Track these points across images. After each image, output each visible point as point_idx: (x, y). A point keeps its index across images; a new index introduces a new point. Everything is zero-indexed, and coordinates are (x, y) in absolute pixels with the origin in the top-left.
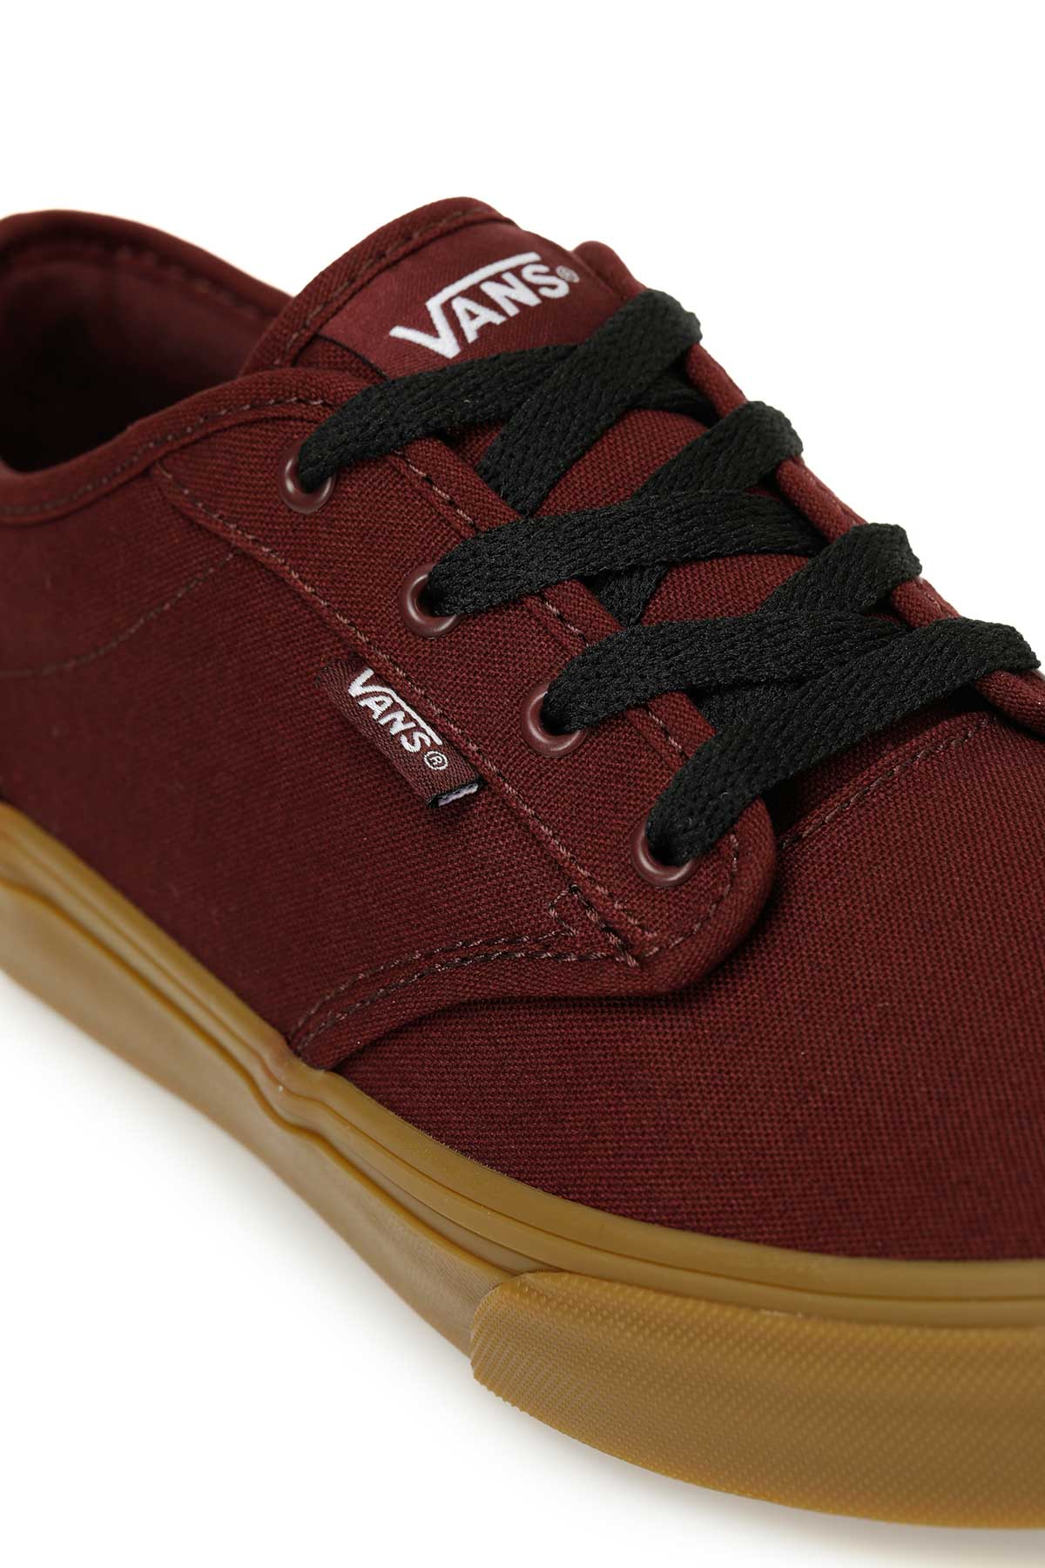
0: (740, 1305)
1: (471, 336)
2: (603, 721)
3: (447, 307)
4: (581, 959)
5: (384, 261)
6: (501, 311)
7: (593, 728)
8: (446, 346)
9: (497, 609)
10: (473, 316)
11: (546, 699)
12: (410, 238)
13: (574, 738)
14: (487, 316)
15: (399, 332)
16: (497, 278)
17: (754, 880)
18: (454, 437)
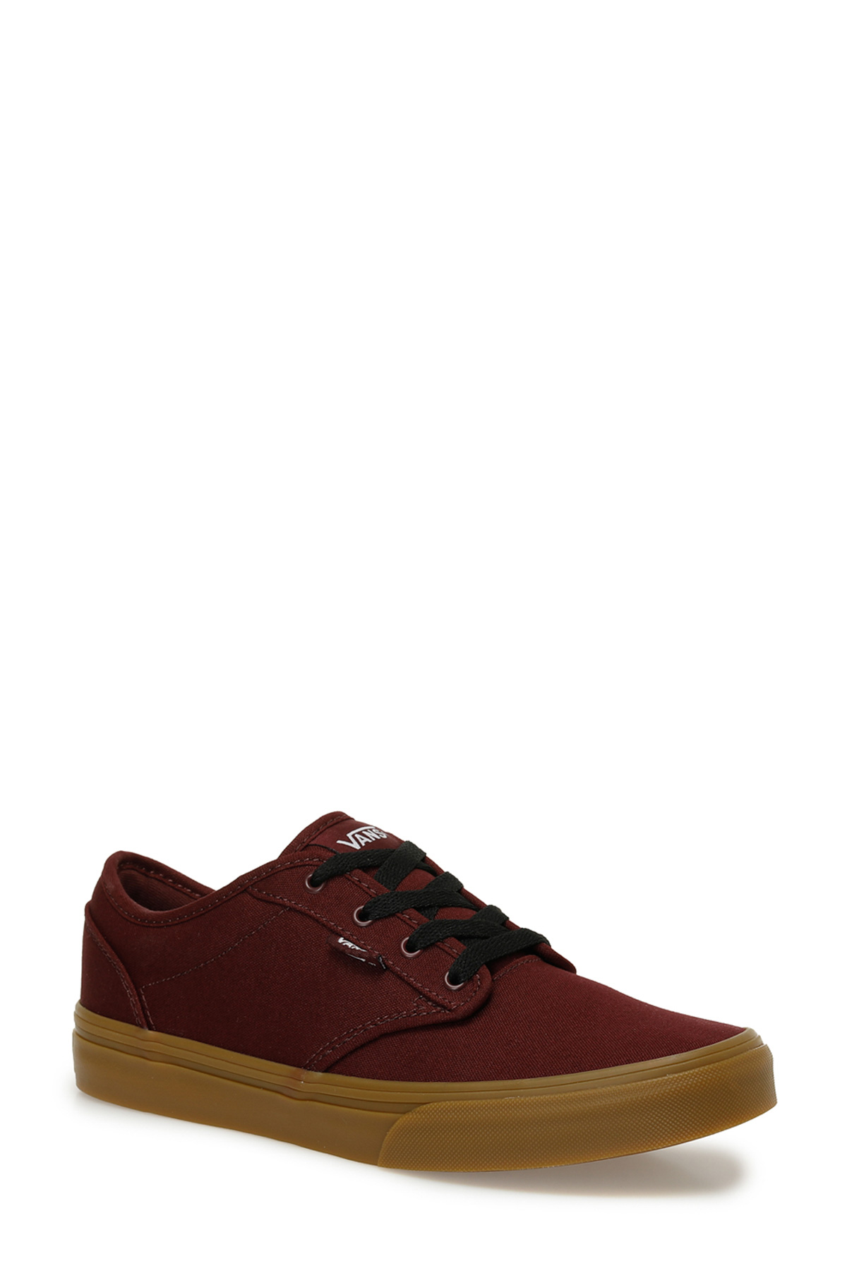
0: (486, 1099)
1: (363, 845)
2: (428, 946)
3: (353, 836)
4: (428, 1013)
5: (311, 837)
6: (370, 839)
7: (425, 949)
8: (356, 846)
9: (386, 917)
10: (362, 839)
11: (408, 940)
12: (319, 830)
13: (418, 952)
14: (366, 840)
15: (339, 842)
16: (366, 830)
17: (481, 995)
18: (366, 869)
